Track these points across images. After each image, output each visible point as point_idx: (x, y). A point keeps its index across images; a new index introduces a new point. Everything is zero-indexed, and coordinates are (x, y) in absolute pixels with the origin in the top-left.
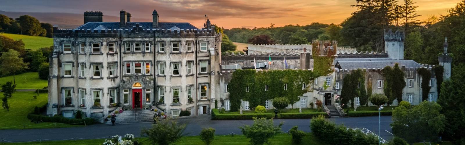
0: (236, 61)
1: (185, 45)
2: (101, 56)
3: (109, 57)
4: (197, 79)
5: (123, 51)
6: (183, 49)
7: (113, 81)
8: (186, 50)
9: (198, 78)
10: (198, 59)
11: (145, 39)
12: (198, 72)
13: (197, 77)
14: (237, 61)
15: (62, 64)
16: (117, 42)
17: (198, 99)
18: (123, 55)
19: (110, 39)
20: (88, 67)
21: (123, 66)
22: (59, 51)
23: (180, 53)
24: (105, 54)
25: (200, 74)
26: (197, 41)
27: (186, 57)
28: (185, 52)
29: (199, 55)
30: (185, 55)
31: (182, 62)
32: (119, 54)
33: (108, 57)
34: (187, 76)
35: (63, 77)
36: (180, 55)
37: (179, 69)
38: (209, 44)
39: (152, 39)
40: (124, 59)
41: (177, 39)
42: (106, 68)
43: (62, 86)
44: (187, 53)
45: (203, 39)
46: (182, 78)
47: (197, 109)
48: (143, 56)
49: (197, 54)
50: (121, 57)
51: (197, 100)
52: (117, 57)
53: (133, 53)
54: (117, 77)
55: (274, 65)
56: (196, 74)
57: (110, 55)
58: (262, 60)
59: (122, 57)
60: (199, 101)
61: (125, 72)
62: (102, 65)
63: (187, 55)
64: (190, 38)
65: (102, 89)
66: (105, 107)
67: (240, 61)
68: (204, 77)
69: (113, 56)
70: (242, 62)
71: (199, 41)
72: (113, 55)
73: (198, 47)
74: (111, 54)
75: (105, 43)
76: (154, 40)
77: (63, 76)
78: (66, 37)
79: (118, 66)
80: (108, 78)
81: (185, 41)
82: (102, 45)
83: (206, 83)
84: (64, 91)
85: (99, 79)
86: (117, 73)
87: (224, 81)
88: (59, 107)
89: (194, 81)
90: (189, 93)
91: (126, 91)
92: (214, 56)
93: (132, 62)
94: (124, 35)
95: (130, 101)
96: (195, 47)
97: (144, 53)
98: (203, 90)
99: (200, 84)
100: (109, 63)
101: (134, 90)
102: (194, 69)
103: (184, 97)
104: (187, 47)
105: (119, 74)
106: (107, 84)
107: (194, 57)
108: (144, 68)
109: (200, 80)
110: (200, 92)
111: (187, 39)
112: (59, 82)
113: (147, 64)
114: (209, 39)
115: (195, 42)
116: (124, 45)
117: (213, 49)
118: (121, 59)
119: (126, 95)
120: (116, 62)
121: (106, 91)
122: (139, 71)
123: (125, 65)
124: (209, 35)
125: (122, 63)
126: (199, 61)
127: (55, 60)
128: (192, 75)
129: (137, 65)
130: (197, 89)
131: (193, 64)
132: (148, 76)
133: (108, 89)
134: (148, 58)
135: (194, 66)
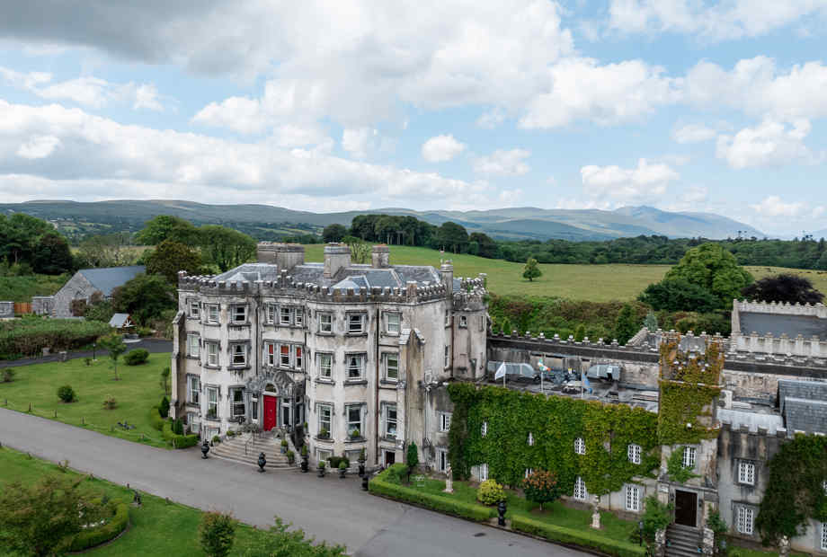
0: (545, 353)
1: (342, 318)
3: (232, 331)
4: (377, 391)
5: (262, 320)
6: (339, 328)
7: (239, 374)
9: (380, 391)
10: (381, 349)
11: (294, 301)
12: (381, 378)
13: (378, 388)
14: (549, 354)
15: (188, 334)
16: (250, 304)
17: (380, 434)
18: (261, 328)
19: (235, 299)
20: (203, 346)
21: (263, 347)
22: (184, 313)
23: (333, 336)
24: (224, 326)
25: (384, 382)
26: (380, 312)
27: (344, 344)
28: (342, 334)
29: (383, 341)
30: (341, 341)
31: (336, 354)
32: (254, 326)
33: (229, 331)
34: (347, 384)
35: (188, 357)
36: (332, 339)
38: (402, 319)
40: (265, 336)
41: (327, 308)
42: (226, 351)
43: (188, 372)
45: (392, 308)
46: (336, 387)
47: (377, 456)
48: (292, 334)
49: (380, 340)
50: (260, 333)
51: (377, 435)
52: (250, 332)
53: (277, 326)
54: (248, 368)
55: (643, 375)
56: (374, 382)
57: (234, 328)
58: (610, 357)
59: (262, 332)
60: (381, 439)
61: (265, 361)
62: (219, 345)
63: (348, 340)
64: (356, 305)
66: (224, 420)
67: (554, 354)
68: (391, 389)
69: (240, 329)
70: (561, 358)
71: (382, 312)
72: (239, 327)
73: (380, 325)
74: (235, 326)
75: (224, 307)
77: (190, 355)
78: (191, 290)
79: (251, 348)
80: (230, 369)
81: (342, 313)
82: (220, 310)
83: (395, 404)
84: (189, 380)
85: (215, 369)
86: (248, 362)
87: (435, 405)
88: (180, 406)
89: (369, 395)
90: (351, 419)
91: (254, 396)
92: (405, 348)
93: (276, 342)
94: (264, 292)
95: (259, 416)
96: (372, 324)
97: (293, 328)
98: (393, 415)
99: (384, 403)
100: (231, 343)
101: (265, 396)
102: (368, 371)
103: (340, 427)
104: (347, 323)
105: (252, 363)
106: (226, 380)
107: (368, 345)
108: (292, 357)
109: (385, 396)
110: (383, 420)
111: (348, 308)
112: (182, 363)
113: (298, 349)
114: (402, 308)
115: (371, 314)
116: (264, 309)
117: (408, 331)
118: (259, 336)
119: (255, 404)
120: (248, 342)
121: (224, 392)
122: (286, 360)
123: (267, 346)
124: (401, 301)
125: (261, 343)
126: (382, 353)
127: (176, 329)
128: (364, 383)
129: (284, 349)
130: (377, 413)
131: (366, 361)
132: (298, 372)
133: (229, 389)
134: (298, 337)
135: (368, 365)
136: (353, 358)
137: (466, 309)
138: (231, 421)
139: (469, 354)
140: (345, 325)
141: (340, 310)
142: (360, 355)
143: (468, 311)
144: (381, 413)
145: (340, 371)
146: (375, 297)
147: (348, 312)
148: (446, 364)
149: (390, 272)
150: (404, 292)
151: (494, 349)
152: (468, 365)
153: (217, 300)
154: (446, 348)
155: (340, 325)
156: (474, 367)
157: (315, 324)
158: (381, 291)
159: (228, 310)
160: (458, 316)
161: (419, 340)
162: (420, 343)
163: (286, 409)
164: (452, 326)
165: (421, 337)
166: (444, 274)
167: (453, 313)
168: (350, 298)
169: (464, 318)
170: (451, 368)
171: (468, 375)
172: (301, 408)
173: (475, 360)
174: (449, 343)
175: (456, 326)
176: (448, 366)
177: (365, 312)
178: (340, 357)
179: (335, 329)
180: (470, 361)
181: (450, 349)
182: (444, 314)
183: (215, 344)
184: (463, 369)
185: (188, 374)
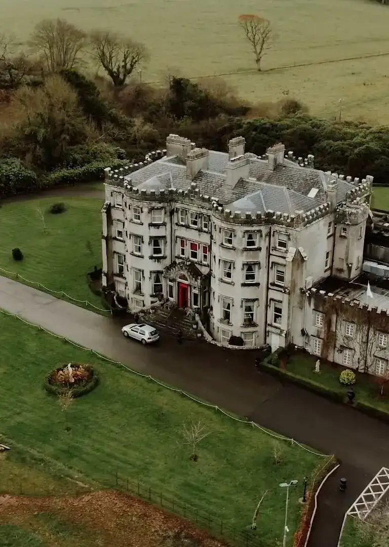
1: (241, 236)
2: (140, 227)
3: (152, 228)
4: (268, 291)
5: (175, 221)
6: (239, 244)
7: (158, 262)
8: (242, 245)
9: (270, 290)
10: (272, 260)
11: (202, 210)
12: (270, 281)
13: (268, 289)
15: (114, 221)
16: (165, 208)
17: (269, 322)
18: (175, 227)
19: (154, 204)
21: (176, 242)
22: (110, 203)
23: (234, 249)
24: (146, 225)
25: (273, 284)
26: (272, 232)
28: (241, 248)
29: (273, 253)
30: (240, 253)
32: (169, 226)
33: (149, 229)
35: (115, 239)
37: (232, 271)
41: (229, 227)
42: (148, 244)
43: (115, 250)
44: (246, 250)
45: (281, 230)
47: (265, 336)
48: (200, 235)
49: (271, 252)
52: (166, 229)
53: (187, 227)
54: (164, 258)
56: (265, 284)
57: (153, 227)
59: (175, 230)
60: (269, 325)
61: (178, 252)
62: (142, 239)
63: (245, 253)
64: (253, 226)
65: (142, 271)
66: (146, 296)
68: (279, 291)
69: (158, 228)
71: (274, 232)
72: (157, 226)
73: (272, 241)
74: (155, 225)
75: (145, 210)
77: (115, 237)
78: (116, 186)
79: (166, 242)
80: (151, 258)
81: (242, 232)
82: (142, 212)
83: (281, 302)
84: (116, 256)
85: (139, 256)
86: (164, 252)
87: (312, 307)
88: (110, 276)
89: (260, 293)
90: (246, 310)
91: (171, 281)
92: (291, 264)
93: (187, 239)
94: (177, 198)
95: (174, 296)
96: (265, 240)
97: (200, 230)
98: (278, 310)
99: (272, 299)
100: (151, 238)
101: (179, 283)
102: (260, 276)
103: (238, 316)
104: (245, 240)
105: (168, 253)
106: (148, 266)
107: (262, 257)
108: (200, 253)
109: (273, 294)
110: (271, 312)
111: (246, 229)
112: (110, 243)
113: (205, 249)
114: (290, 231)
115: (264, 232)
116: (176, 212)
117: (294, 250)
118: (173, 232)
119: (171, 287)
120: (164, 237)
121: (147, 275)
122: (194, 255)
123: (179, 241)
124: (289, 225)
125: (175, 239)
126: (272, 263)
127: (104, 216)
128: (257, 285)
129: (193, 246)
130: (267, 306)
131: (260, 268)
132: (205, 266)
133: (151, 273)
134: (205, 239)
135: (261, 270)
136: (249, 267)
137: (346, 223)
138: (151, 296)
139: (347, 259)
140: (243, 241)
141: (240, 230)
142: (255, 264)
143: (348, 224)
144: (270, 307)
145: (239, 275)
146: (269, 219)
147: (247, 231)
148: (326, 266)
149: (282, 189)
150: (292, 219)
151: (373, 245)
152: (345, 268)
153: (140, 204)
154: (328, 254)
155: (240, 241)
156: (350, 269)
157: (219, 237)
158: (273, 214)
159: (149, 213)
160: (340, 227)
161: (303, 258)
162: (302, 260)
163: (196, 295)
164: (334, 235)
165: (304, 255)
166: (329, 193)
167: (335, 224)
168: (248, 221)
169: (345, 229)
170: (331, 268)
171: (344, 275)
172: (207, 294)
173: (351, 264)
174: (330, 249)
175: (337, 235)
176: (328, 267)
177: (260, 231)
178: (239, 266)
179: (235, 242)
180: (347, 264)
181: (331, 254)
182: (327, 228)
183: (139, 238)
184: (341, 270)
185: (115, 252)
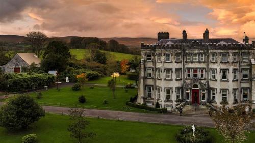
1: (231, 55)
2: (171, 64)
3: (176, 64)
5: (185, 60)
6: (230, 59)
7: (178, 82)
8: (232, 60)
10: (241, 67)
12: (241, 78)
15: (147, 69)
16: (182, 53)
18: (185, 63)
19: (177, 51)
20: (163, 71)
21: (185, 71)
22: (144, 59)
23: (228, 62)
25: (242, 80)
30: (231, 64)
32: (182, 63)
34: (233, 81)
35: (147, 78)
36: (228, 64)
37: (227, 74)
38: (250, 55)
39: (205, 51)
40: (186, 66)
41: (226, 51)
42: (174, 73)
43: (146, 84)
44: (233, 62)
48: (200, 64)
50: (184, 65)
51: (240, 101)
53: (192, 62)
54: (181, 79)
56: (239, 80)
61: (186, 76)
63: (233, 64)
65: (172, 88)
66: (174, 101)
68: (246, 82)
72: (179, 63)
76: (208, 52)
78: (148, 50)
79: (182, 71)
82: (172, 55)
84: (147, 88)
85: (170, 80)
86: (181, 77)
91: (187, 90)
93: (192, 68)
94: (186, 48)
95: (190, 98)
96: (238, 57)
97: (199, 62)
99: (243, 88)
100: (176, 69)
101: (193, 90)
102: (238, 76)
104: (233, 57)
106: (175, 85)
107: (238, 66)
108: (199, 74)
109: (243, 85)
110: (243, 95)
111: (233, 51)
113: (202, 70)
114: (250, 51)
116: (186, 55)
117: (254, 59)
119: (187, 94)
120: (181, 68)
121: (174, 89)
123: (187, 71)
124: (250, 48)
125: (184, 69)
126: (242, 69)
129: (196, 71)
130: (240, 92)
133: (176, 88)
135: (238, 73)
138: (177, 101)
141: (231, 52)
144: (242, 92)
145: (231, 76)
163: (203, 94)
183: (170, 70)
